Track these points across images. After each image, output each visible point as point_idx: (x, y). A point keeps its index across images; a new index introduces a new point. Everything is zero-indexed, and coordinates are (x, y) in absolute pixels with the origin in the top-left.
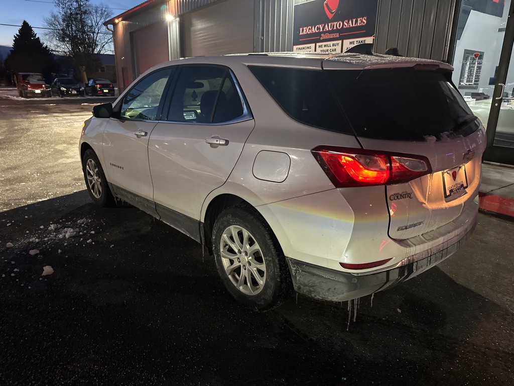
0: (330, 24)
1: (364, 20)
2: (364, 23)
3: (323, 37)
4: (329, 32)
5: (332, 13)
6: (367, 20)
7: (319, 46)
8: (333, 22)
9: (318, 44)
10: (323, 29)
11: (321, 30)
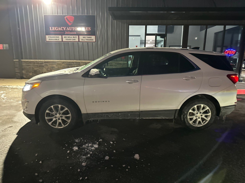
0: (70, 28)
1: (89, 29)
2: (90, 30)
3: (66, 33)
4: (70, 31)
5: (71, 23)
6: (91, 29)
7: (65, 37)
8: (72, 27)
9: (63, 36)
10: (66, 29)
11: (65, 30)
